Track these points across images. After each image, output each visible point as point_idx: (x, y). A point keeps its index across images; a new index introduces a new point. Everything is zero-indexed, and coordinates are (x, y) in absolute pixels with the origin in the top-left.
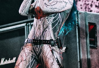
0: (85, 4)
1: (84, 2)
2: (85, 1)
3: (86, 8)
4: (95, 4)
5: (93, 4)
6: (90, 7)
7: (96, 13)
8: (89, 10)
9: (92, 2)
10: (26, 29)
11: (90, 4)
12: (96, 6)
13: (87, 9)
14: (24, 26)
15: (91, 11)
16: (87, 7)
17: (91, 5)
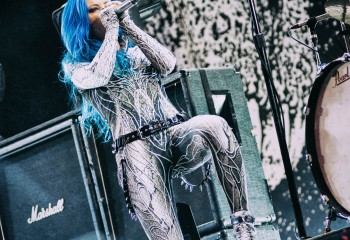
0: (192, 51)
1: (189, 49)
2: (191, 46)
3: (195, 60)
4: (214, 47)
5: (208, 48)
6: (202, 57)
7: (217, 68)
8: (203, 64)
9: (206, 44)
10: (74, 132)
11: (202, 51)
12: (216, 52)
13: (198, 63)
14: (70, 126)
15: (207, 65)
16: (197, 58)
17: (205, 52)
